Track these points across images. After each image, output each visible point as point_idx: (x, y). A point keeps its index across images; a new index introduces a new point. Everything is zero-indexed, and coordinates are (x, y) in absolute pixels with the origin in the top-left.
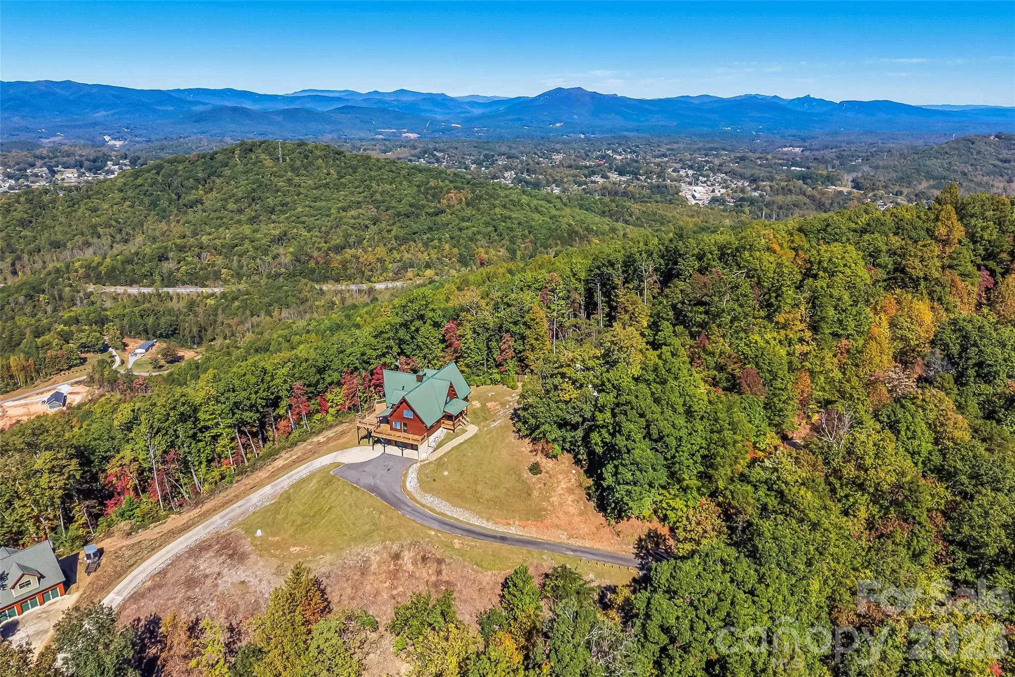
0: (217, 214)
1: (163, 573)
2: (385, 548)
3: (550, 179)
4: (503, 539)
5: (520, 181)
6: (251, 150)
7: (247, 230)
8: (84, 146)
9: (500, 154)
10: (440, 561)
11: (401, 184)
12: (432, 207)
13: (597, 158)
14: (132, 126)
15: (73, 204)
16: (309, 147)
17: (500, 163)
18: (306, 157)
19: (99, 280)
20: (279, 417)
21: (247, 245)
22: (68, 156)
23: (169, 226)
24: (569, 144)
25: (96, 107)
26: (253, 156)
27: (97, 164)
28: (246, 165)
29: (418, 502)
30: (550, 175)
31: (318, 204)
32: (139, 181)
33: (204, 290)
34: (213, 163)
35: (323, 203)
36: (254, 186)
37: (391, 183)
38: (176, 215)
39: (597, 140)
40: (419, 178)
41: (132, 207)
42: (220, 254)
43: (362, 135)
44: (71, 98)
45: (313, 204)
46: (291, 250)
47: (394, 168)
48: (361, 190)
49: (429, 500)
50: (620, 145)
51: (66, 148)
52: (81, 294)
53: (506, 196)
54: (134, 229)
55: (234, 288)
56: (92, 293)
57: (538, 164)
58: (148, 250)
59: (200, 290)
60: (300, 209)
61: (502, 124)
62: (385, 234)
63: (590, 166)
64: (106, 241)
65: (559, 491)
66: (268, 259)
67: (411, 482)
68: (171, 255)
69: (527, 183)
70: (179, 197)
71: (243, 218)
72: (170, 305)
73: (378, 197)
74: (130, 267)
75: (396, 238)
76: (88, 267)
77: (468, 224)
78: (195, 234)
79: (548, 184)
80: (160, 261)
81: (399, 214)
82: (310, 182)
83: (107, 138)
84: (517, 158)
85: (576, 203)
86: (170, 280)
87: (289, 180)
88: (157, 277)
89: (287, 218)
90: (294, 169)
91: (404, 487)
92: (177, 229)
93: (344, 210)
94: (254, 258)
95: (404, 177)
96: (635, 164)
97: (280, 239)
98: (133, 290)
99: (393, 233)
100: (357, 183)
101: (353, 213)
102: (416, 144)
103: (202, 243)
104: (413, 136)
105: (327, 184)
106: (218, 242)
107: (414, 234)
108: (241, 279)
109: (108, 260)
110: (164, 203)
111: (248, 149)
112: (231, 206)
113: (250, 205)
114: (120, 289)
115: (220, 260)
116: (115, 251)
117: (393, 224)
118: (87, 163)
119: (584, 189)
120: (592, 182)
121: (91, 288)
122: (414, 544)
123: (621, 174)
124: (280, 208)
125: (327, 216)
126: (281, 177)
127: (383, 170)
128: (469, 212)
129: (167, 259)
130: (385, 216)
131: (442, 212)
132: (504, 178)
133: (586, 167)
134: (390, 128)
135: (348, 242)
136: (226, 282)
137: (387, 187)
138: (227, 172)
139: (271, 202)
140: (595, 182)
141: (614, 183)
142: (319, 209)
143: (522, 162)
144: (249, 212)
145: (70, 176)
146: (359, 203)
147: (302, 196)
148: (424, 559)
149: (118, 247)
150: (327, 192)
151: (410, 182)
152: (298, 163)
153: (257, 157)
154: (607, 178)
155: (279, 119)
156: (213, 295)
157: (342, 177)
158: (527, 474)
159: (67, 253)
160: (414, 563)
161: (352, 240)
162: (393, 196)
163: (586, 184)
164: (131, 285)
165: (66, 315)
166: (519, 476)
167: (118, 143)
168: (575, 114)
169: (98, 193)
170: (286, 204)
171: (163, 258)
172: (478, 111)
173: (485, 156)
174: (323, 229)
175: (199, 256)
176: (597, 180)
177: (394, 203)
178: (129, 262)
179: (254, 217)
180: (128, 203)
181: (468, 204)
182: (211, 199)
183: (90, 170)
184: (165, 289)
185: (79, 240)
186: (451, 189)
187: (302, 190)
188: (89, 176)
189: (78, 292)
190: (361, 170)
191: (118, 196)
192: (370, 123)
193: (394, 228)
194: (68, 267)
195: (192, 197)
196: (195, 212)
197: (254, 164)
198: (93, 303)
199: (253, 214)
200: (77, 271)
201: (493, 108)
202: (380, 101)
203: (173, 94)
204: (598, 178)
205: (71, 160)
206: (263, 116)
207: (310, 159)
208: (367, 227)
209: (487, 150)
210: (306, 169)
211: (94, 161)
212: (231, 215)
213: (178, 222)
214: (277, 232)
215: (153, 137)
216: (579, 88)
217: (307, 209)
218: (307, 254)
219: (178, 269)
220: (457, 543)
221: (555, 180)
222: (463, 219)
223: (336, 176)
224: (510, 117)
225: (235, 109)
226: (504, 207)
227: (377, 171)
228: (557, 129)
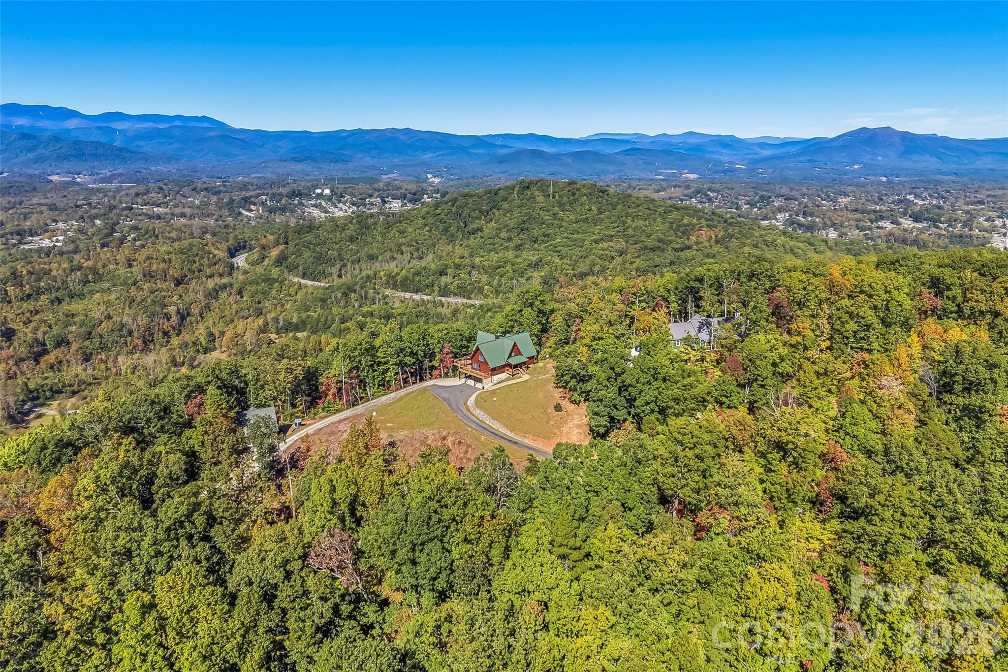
0: (491, 241)
1: (320, 429)
2: (439, 432)
3: (828, 223)
4: (515, 443)
5: (793, 223)
6: (528, 188)
7: (510, 255)
8: (411, 182)
9: (777, 196)
10: (468, 446)
11: (654, 220)
12: (679, 242)
13: (893, 203)
14: (449, 166)
15: (388, 226)
16: (578, 186)
17: (776, 205)
18: (574, 194)
19: (395, 287)
20: (433, 368)
21: (509, 267)
22: (397, 189)
23: (454, 248)
24: (863, 187)
25: (426, 149)
26: (529, 193)
27: (415, 197)
28: (521, 200)
29: (469, 411)
30: (830, 218)
31: (575, 236)
32: (438, 211)
33: (468, 301)
34: (496, 198)
35: (579, 236)
36: (525, 219)
37: (646, 220)
38: (461, 240)
39: (901, 182)
40: (675, 215)
41: (429, 231)
42: (486, 273)
43: (642, 175)
44: (408, 142)
45: (570, 236)
46: (543, 274)
47: (651, 206)
48: (616, 224)
49: (478, 412)
50: (926, 189)
51: (396, 183)
52: (380, 296)
53: (761, 236)
54: (428, 249)
55: (490, 301)
56: (387, 296)
57: (818, 206)
58: (433, 266)
59: (465, 301)
60: (558, 240)
61: (792, 165)
62: (627, 265)
63: (880, 211)
64: (407, 257)
65: (571, 425)
66: (523, 280)
67: (471, 401)
68: (449, 271)
69: (800, 225)
70: (466, 226)
71: (511, 245)
72: (440, 309)
73: (630, 232)
74: (417, 278)
75: (637, 269)
76: (389, 276)
77: (712, 260)
78: (471, 255)
79: (825, 227)
80: (441, 275)
81: (645, 248)
82: (572, 217)
83: (429, 176)
84: (796, 200)
85: (844, 247)
86: (445, 292)
87: (554, 214)
88: (436, 288)
89: (547, 247)
90: (561, 205)
91: (465, 403)
92: (459, 251)
93: (597, 242)
94: (512, 279)
95: (660, 214)
96: (937, 211)
97: (536, 265)
98: (416, 297)
99: (635, 265)
100: (613, 219)
101: (605, 245)
102: (692, 184)
103: (474, 263)
104: (692, 176)
105: (587, 218)
106: (486, 263)
107: (655, 267)
108: (498, 296)
109: (404, 271)
110: (453, 230)
111: (526, 186)
112: (504, 235)
113: (519, 234)
114: (408, 295)
115: (484, 278)
116: (411, 265)
117: (638, 256)
118: (409, 196)
119: (866, 235)
120: (878, 228)
121: (388, 292)
122: (456, 433)
123: (916, 220)
124: (542, 238)
125: (581, 247)
126: (548, 211)
127: (640, 208)
128: (716, 249)
129: (446, 274)
130: (632, 249)
131: (689, 248)
132: (776, 219)
133: (875, 211)
134: (672, 169)
135: (592, 271)
136: (486, 296)
137: (641, 223)
138: (506, 206)
139: (535, 233)
140: (882, 228)
141: (905, 230)
142: (575, 240)
143: (800, 204)
144: (516, 241)
145: (395, 205)
146: (612, 236)
147: (562, 229)
148: (460, 442)
149: (414, 262)
150: (584, 226)
151: (664, 219)
152: (565, 199)
153: (532, 194)
154: (898, 224)
155: (570, 160)
156: (473, 305)
157: (601, 213)
158: (551, 410)
159: (377, 264)
160: (453, 444)
161: (597, 268)
162: (644, 231)
163: (870, 229)
164: (417, 293)
165: (365, 309)
166: (545, 411)
167: (437, 180)
168: (880, 155)
169: (407, 219)
170: (548, 235)
171: (443, 273)
172: (767, 153)
173: (762, 197)
174: (574, 258)
175: (469, 273)
176: (885, 225)
177: (643, 238)
178: (418, 274)
179: (521, 245)
180: (427, 228)
181: (717, 242)
182: (489, 228)
183: (410, 201)
184: (439, 298)
185: (388, 254)
186: (703, 227)
187: (564, 224)
188: (409, 206)
189: (379, 294)
190: (619, 207)
191: (421, 221)
192: (653, 164)
193: (638, 260)
194: (375, 275)
195: (475, 226)
196: (475, 238)
197: (528, 200)
198: (387, 303)
199: (519, 242)
200: (381, 278)
201: (784, 150)
202: (667, 143)
203: (486, 139)
204: (887, 225)
205: (398, 193)
206: (556, 158)
207: (576, 196)
208: (613, 258)
209: (765, 191)
210: (571, 204)
211: (415, 194)
212: (501, 242)
213: (461, 245)
214: (534, 259)
215: (464, 176)
216: (888, 128)
217: (565, 240)
218: (554, 278)
219: (452, 283)
220: (483, 438)
221: (834, 224)
222: (708, 256)
223: (596, 212)
224: (801, 159)
225: (533, 152)
226: (756, 246)
227: (634, 208)
228: (854, 171)
